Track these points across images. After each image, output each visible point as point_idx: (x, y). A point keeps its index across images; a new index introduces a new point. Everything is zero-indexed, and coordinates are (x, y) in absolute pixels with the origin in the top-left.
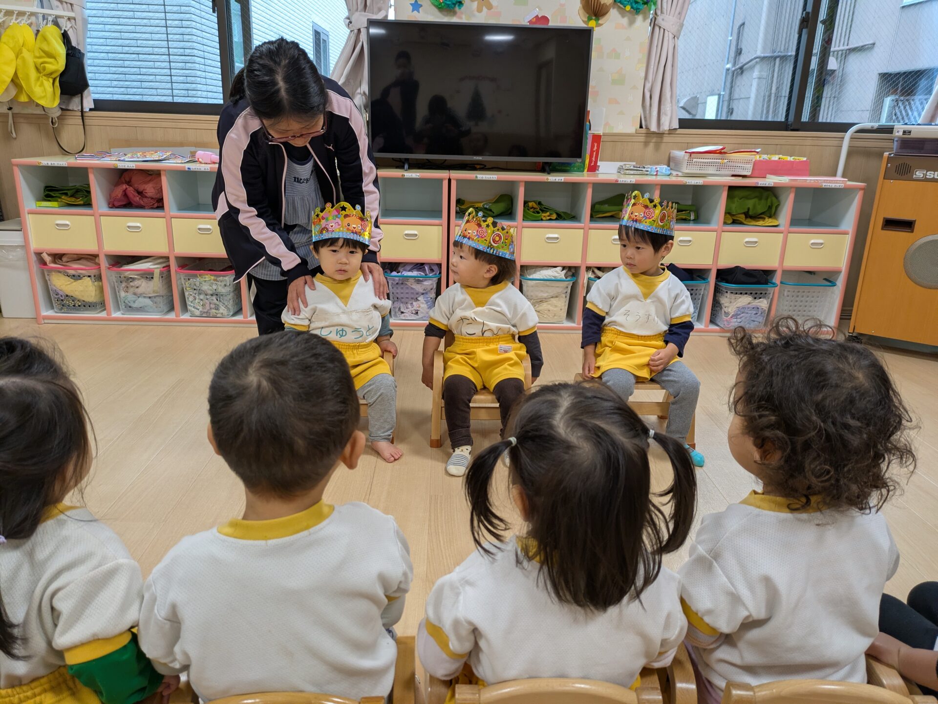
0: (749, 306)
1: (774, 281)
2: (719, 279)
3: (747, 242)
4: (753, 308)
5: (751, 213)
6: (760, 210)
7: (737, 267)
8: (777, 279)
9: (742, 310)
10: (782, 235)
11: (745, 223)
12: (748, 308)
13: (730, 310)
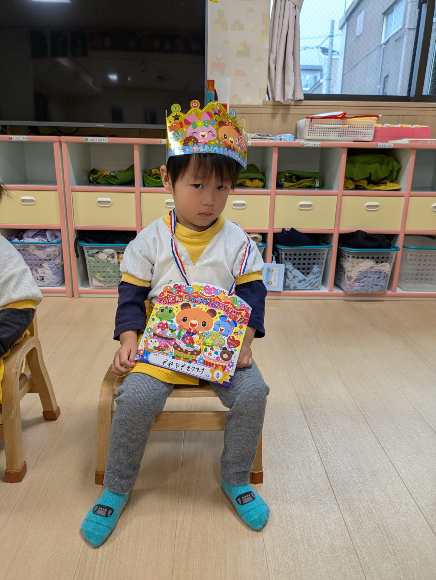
0: (372, 270)
1: (396, 245)
2: (341, 244)
3: (368, 206)
4: (376, 272)
5: (373, 178)
6: (382, 175)
7: (358, 231)
8: (400, 243)
9: (364, 275)
10: (403, 199)
11: (367, 187)
12: (371, 272)
13: (352, 275)
